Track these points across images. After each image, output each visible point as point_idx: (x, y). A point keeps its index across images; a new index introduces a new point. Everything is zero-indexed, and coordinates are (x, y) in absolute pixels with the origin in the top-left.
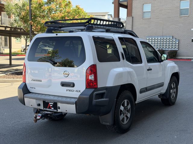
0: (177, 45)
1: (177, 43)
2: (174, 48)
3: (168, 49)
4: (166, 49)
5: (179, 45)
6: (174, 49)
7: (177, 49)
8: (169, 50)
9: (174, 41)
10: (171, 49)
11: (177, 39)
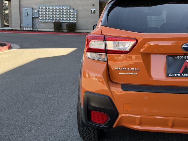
1: (75, 14)
2: (72, 20)
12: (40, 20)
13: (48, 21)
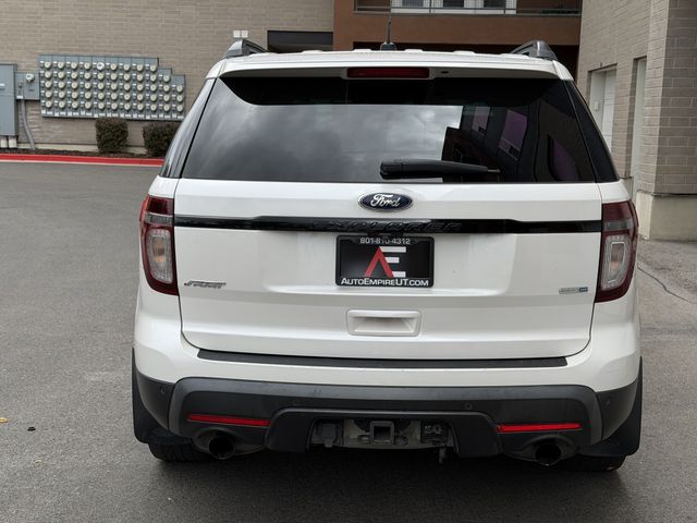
0: (180, 98)
1: (180, 89)
2: (167, 112)
3: (141, 116)
4: (135, 116)
5: (185, 98)
6: (167, 117)
7: (180, 117)
8: (148, 118)
9: (166, 79)
10: (154, 116)
11: (177, 70)
12: (44, 112)
13: (76, 114)
